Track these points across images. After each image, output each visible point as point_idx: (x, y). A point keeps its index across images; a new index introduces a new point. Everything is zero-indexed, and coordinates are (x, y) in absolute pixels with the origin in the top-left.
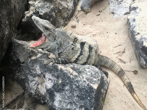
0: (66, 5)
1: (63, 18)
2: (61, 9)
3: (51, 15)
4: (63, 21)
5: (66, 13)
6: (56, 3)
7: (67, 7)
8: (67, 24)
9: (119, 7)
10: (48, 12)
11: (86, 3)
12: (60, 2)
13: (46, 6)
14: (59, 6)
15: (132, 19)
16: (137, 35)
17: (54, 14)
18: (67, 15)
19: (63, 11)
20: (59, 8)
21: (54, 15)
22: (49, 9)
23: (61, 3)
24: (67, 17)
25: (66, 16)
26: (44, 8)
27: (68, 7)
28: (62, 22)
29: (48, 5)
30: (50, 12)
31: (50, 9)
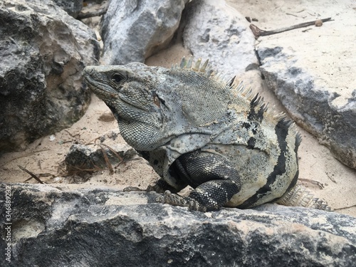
0: (78, 54)
1: (66, 94)
2: (61, 63)
3: (34, 78)
4: (68, 103)
5: (79, 77)
6: (45, 43)
7: (78, 58)
8: (82, 113)
9: (224, 56)
10: (20, 67)
11: (131, 51)
12: (59, 43)
13: (14, 50)
14: (54, 55)
15: (284, 72)
16: (333, 99)
17: (43, 75)
18: (81, 86)
19: (66, 72)
20: (56, 60)
21: (42, 80)
22: (24, 58)
23: (59, 46)
24: (82, 91)
25: (77, 86)
26: (4, 56)
27: (82, 58)
28: (65, 107)
29: (19, 45)
30: (30, 70)
31: (28, 58)
